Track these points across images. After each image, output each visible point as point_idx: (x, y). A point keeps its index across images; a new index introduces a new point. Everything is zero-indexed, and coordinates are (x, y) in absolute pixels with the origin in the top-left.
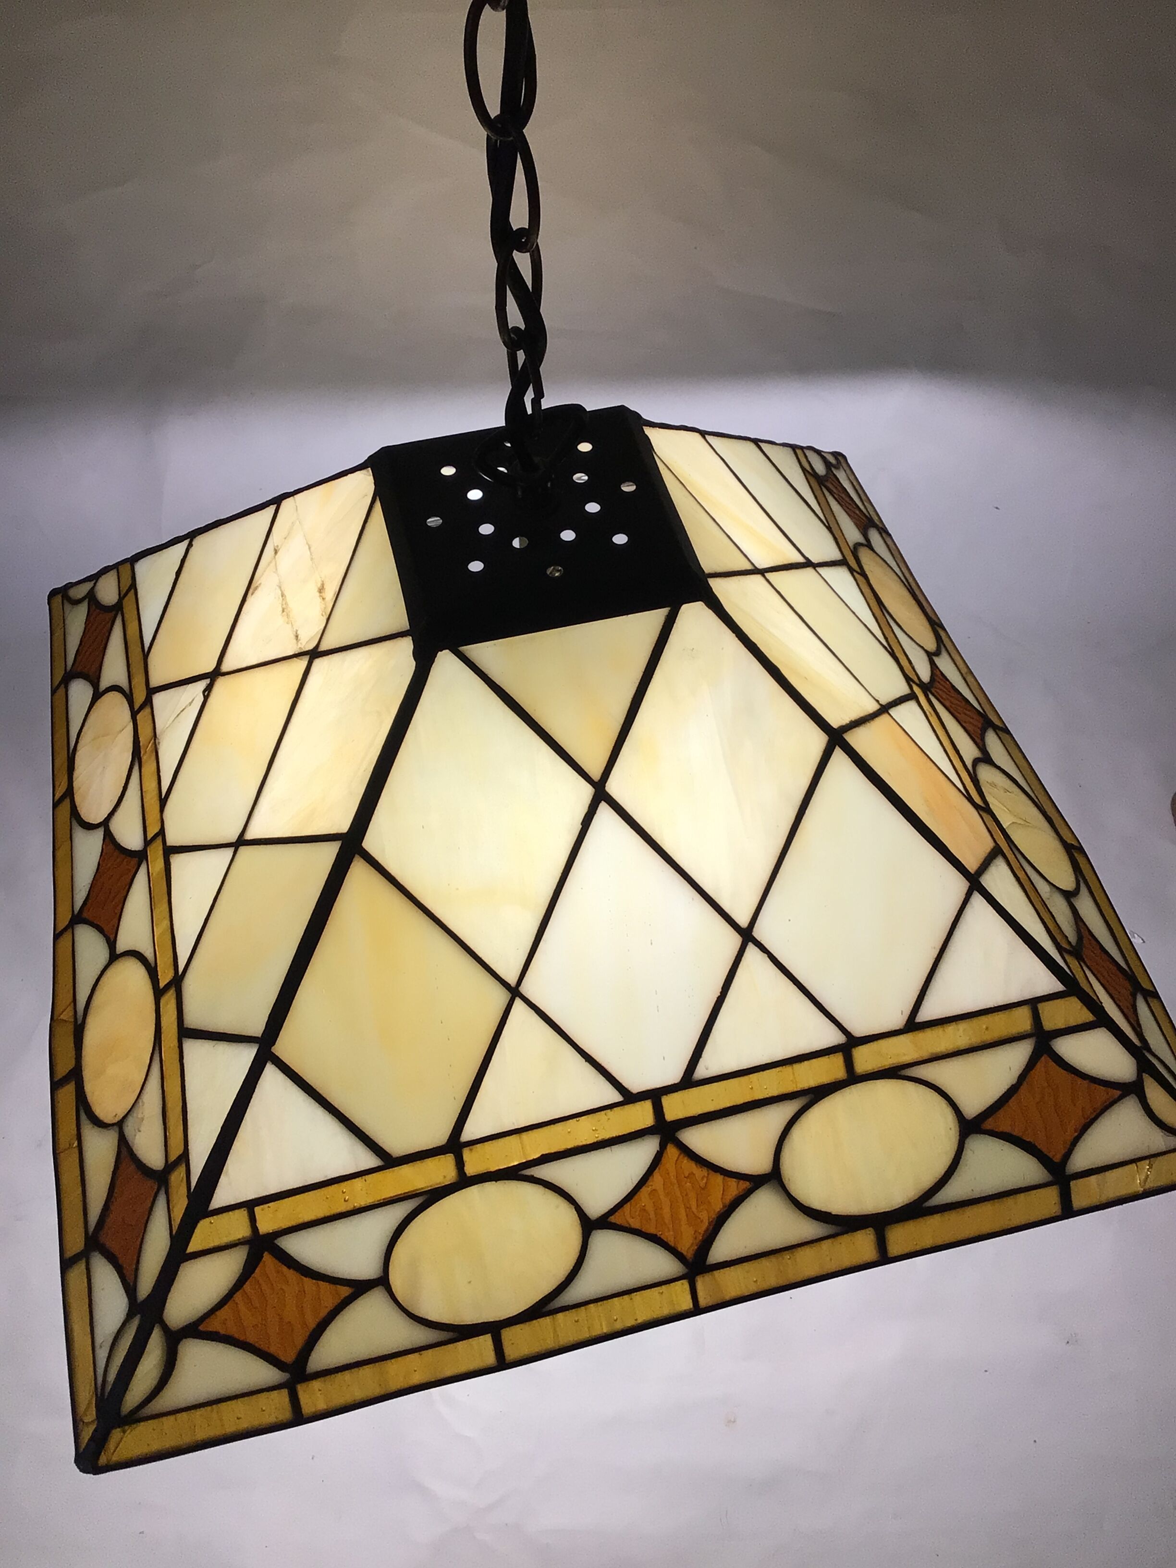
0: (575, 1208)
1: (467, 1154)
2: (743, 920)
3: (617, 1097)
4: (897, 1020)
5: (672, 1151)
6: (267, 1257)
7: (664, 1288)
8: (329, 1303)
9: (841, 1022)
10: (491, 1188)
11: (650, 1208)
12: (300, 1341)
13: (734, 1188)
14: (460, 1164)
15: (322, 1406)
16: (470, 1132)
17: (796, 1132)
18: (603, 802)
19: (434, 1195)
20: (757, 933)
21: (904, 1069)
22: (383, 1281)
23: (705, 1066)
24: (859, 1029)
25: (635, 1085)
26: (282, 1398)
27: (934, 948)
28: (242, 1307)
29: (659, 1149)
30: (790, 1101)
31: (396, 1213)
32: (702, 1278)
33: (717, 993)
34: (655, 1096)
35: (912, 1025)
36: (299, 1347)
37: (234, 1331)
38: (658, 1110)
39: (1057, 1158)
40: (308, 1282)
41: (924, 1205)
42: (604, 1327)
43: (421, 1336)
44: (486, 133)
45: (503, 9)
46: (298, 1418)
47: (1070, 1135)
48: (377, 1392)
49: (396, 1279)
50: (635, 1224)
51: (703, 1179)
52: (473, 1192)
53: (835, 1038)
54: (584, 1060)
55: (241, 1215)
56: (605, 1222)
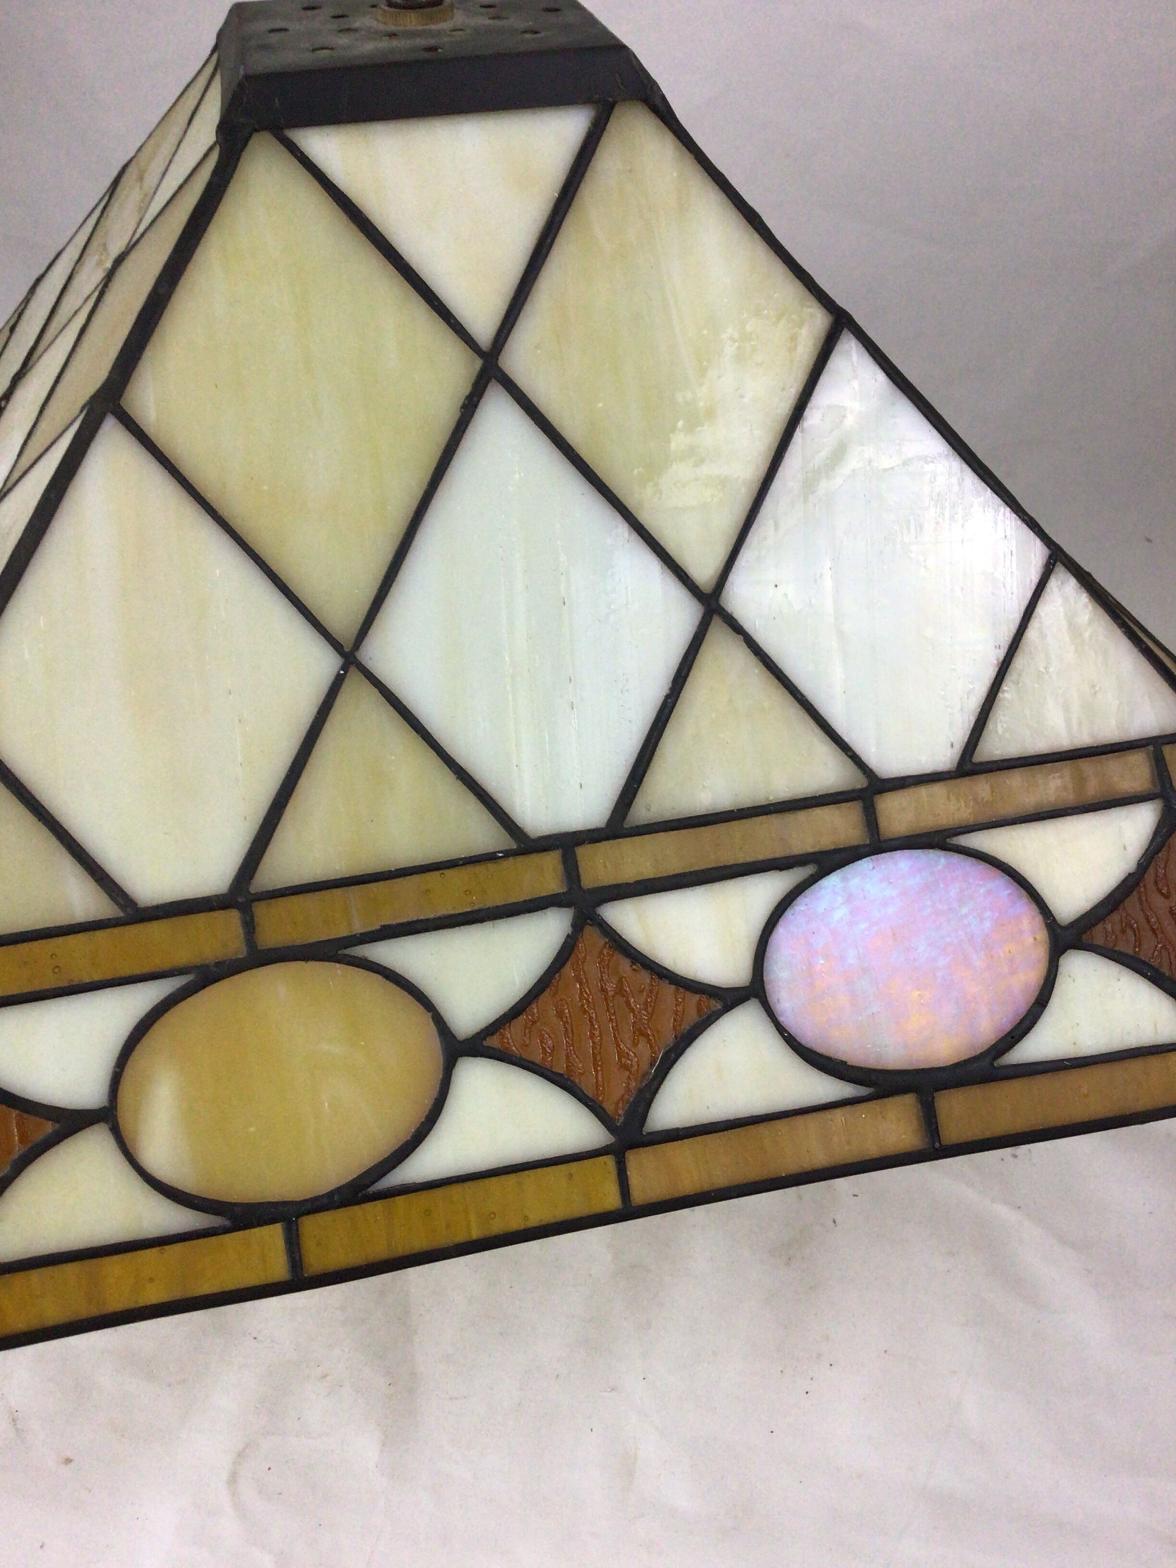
0: (433, 1018)
1: (261, 910)
3: (506, 842)
5: (591, 939)
7: (574, 1166)
9: (857, 751)
10: (300, 972)
13: (693, 1008)
14: (250, 926)
16: (268, 873)
18: (494, 383)
19: (202, 977)
20: (728, 602)
23: (647, 805)
24: (887, 765)
25: (537, 825)
29: (570, 933)
30: (779, 872)
32: (636, 1156)
34: (566, 845)
35: (969, 766)
41: (997, 1063)
42: (474, 1224)
43: (165, 1217)
48: (85, 1311)
53: (847, 778)
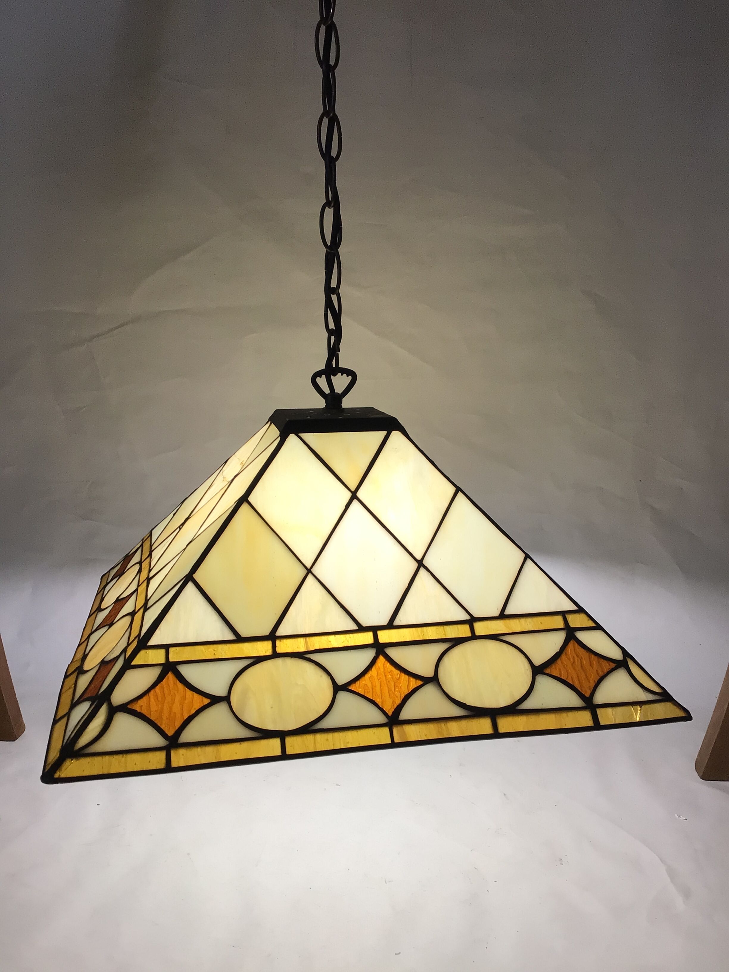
0: (331, 678)
1: (278, 642)
2: (419, 557)
3: (355, 627)
4: (496, 613)
5: (381, 659)
6: (170, 676)
7: (375, 729)
8: (197, 706)
9: (467, 609)
10: (289, 661)
11: (369, 685)
12: (178, 725)
13: (414, 683)
14: (274, 646)
15: (182, 764)
16: (281, 632)
17: (446, 659)
18: (355, 499)
19: (258, 660)
20: (425, 562)
21: (501, 636)
22: (227, 699)
23: (400, 619)
24: (476, 615)
25: (365, 623)
26: (162, 755)
27: (511, 581)
28: (152, 699)
29: (375, 655)
30: (442, 643)
31: (240, 665)
32: (396, 728)
33: (406, 586)
34: (375, 629)
35: (502, 616)
36: (177, 728)
37: (145, 712)
38: (376, 637)
39: (587, 695)
40: (189, 693)
41: (516, 708)
43: (243, 733)
44: (326, 250)
45: (332, 207)
46: (168, 769)
47: (592, 685)
49: (234, 699)
50: (360, 691)
51: (397, 675)
52: (279, 661)
53: (464, 616)
54: (340, 607)
55: (162, 652)
56: (345, 687)
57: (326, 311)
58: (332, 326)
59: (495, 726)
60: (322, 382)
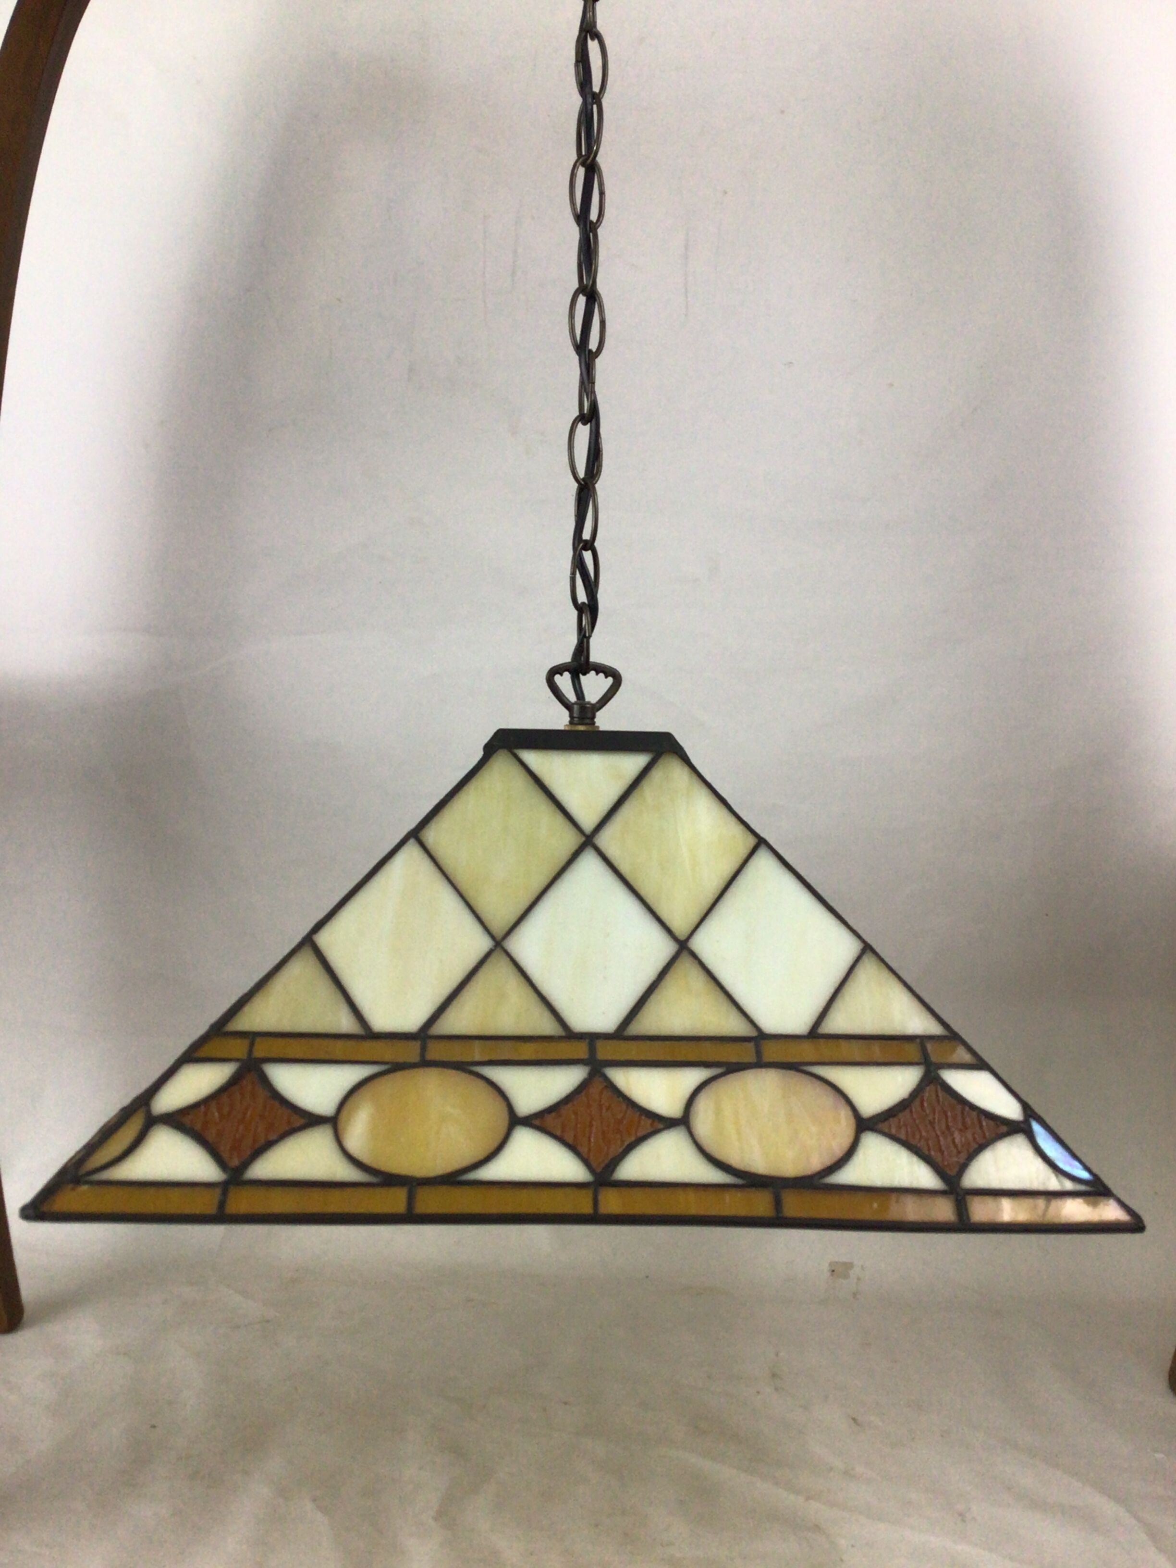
0: (508, 1106)
9: (752, 1017)
20: (694, 944)
22: (333, 1122)
23: (636, 1027)
24: (768, 1029)
38: (593, 1050)
39: (952, 1172)
49: (345, 1122)
53: (746, 1031)
57: (573, 574)
58: (582, 597)
59: (778, 1203)
60: (564, 682)
